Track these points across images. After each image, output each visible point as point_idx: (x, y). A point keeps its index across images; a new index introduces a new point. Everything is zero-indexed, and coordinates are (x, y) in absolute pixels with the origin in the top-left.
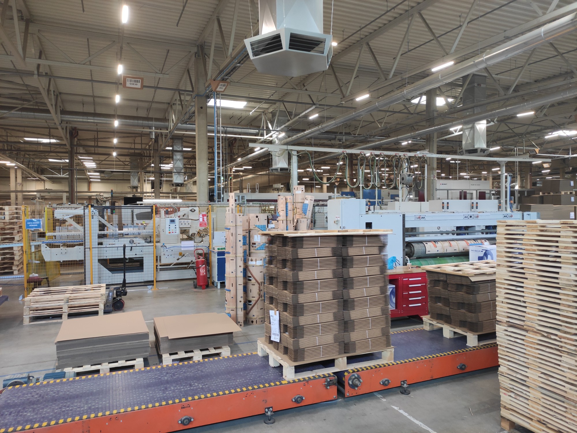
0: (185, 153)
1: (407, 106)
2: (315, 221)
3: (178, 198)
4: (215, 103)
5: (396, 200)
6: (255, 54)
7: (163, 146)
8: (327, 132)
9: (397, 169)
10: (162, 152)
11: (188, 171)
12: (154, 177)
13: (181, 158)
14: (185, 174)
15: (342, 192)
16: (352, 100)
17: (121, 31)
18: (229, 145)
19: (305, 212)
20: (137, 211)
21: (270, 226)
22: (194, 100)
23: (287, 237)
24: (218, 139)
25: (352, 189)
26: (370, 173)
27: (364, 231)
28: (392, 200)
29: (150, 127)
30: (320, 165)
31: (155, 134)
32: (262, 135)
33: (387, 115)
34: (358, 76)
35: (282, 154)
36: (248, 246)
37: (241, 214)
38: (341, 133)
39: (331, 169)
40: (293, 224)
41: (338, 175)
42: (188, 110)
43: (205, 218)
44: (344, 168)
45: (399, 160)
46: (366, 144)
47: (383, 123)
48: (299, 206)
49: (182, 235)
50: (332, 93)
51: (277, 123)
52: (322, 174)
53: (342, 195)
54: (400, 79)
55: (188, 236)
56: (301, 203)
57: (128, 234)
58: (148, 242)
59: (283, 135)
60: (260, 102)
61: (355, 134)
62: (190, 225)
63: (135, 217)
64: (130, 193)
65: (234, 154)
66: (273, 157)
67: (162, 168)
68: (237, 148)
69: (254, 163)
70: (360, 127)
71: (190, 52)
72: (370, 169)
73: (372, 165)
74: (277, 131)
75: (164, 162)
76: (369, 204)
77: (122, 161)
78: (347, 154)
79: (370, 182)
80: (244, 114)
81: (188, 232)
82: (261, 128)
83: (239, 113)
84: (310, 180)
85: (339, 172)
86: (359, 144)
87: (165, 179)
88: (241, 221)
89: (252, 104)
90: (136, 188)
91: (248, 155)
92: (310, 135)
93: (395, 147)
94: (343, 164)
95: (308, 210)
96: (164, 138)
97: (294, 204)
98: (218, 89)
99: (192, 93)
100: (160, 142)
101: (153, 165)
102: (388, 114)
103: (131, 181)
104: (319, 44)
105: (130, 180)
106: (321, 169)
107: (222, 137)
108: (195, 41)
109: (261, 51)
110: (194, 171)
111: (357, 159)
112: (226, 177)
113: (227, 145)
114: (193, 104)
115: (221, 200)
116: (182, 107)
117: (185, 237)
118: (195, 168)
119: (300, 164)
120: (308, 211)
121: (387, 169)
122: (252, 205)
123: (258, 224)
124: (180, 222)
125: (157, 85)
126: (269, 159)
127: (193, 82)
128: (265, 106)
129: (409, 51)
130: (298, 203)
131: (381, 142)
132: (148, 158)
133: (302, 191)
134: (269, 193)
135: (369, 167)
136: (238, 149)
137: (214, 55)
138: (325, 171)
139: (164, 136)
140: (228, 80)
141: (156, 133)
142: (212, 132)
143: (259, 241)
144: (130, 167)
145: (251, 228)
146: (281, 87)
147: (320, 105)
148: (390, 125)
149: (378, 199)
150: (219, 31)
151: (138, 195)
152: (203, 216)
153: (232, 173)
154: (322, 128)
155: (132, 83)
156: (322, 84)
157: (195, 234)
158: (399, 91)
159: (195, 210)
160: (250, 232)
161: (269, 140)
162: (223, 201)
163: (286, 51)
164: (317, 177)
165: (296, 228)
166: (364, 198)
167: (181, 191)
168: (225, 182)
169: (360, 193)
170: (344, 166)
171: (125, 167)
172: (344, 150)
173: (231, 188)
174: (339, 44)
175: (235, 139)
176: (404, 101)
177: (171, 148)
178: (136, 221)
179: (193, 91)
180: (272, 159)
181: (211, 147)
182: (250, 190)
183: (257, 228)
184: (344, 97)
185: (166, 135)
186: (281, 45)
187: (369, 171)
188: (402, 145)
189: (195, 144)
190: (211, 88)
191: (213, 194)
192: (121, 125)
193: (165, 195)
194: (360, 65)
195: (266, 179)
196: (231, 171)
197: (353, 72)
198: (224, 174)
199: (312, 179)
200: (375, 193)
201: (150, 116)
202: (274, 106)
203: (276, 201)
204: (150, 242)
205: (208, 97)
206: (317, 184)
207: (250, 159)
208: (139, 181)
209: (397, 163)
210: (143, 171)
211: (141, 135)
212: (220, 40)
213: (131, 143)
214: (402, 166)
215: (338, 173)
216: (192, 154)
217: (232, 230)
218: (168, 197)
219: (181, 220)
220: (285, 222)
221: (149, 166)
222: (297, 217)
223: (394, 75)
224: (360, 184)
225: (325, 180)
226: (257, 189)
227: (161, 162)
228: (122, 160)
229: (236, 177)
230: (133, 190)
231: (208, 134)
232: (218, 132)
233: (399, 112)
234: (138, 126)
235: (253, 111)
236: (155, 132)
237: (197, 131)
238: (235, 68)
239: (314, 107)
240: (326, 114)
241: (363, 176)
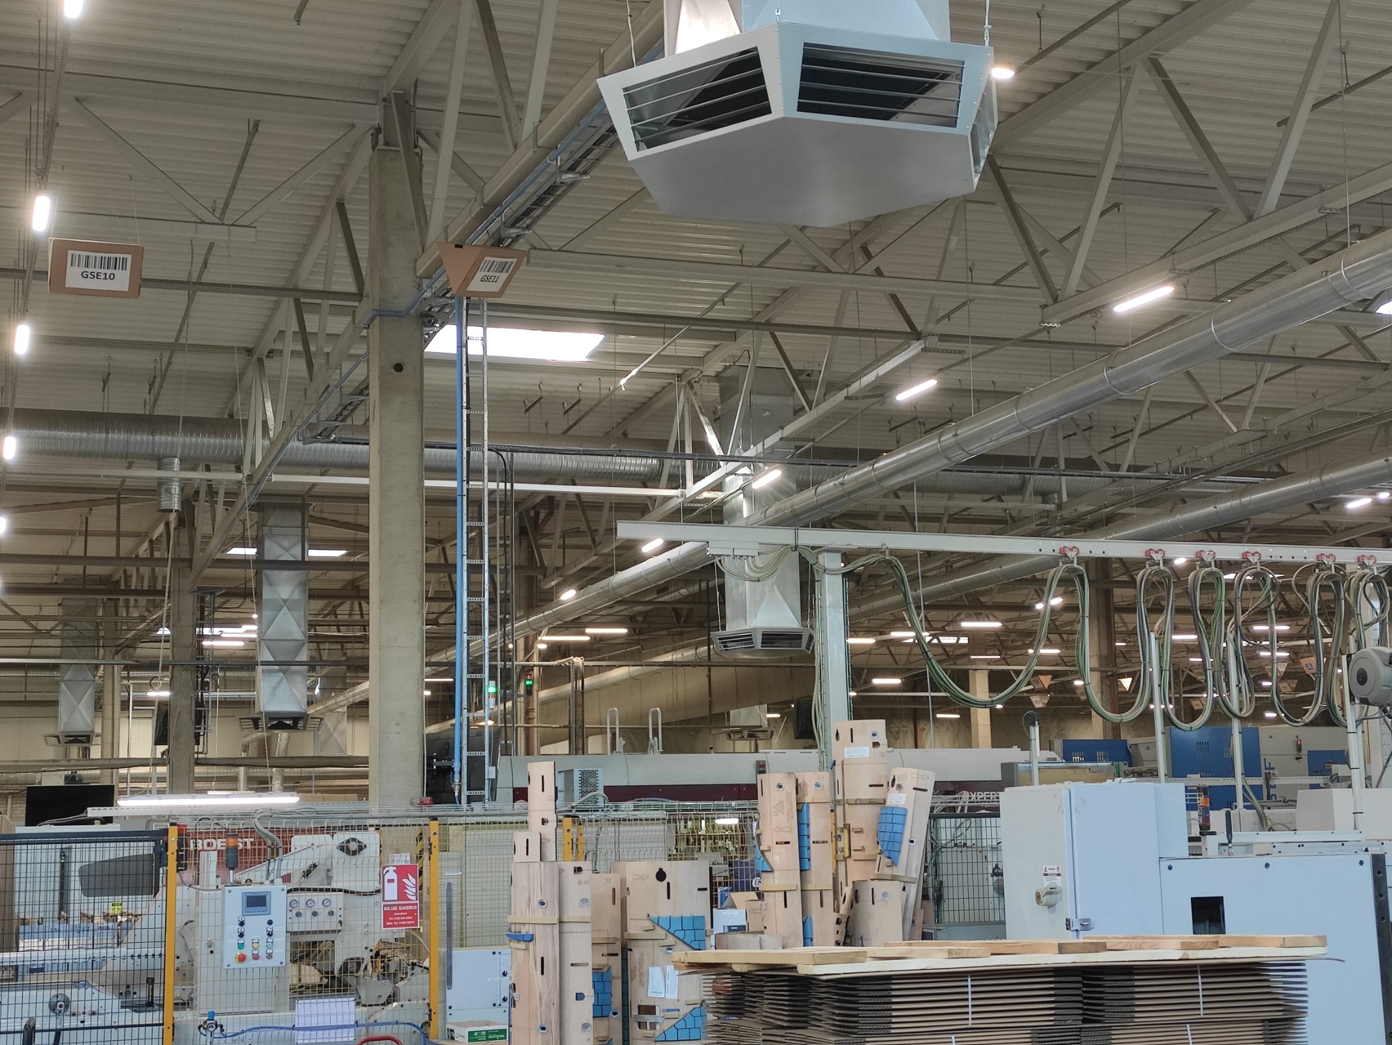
0: (314, 573)
1: (1360, 333)
2: (939, 888)
3: (277, 784)
4: (462, 344)
5: (1337, 780)
6: (648, 138)
7: (215, 543)
8: (984, 460)
9: (1331, 629)
10: (210, 572)
11: (325, 656)
12: (171, 686)
13: (296, 596)
14: (312, 668)
15: (1066, 742)
16: (1095, 311)
17: (51, 49)
18: (523, 532)
19: (889, 846)
20: (83, 855)
21: (727, 917)
22: (364, 333)
23: (809, 981)
24: (475, 502)
25: (1116, 728)
26: (1195, 649)
27: (1186, 946)
28: (1318, 780)
29: (160, 461)
30: (952, 614)
31: (182, 489)
32: (677, 481)
33: (1266, 375)
34: (1117, 205)
35: (770, 570)
36: (616, 1022)
37: (586, 865)
38: (1049, 462)
39: (1006, 631)
40: (837, 910)
41: (1043, 660)
42: (336, 376)
43: (411, 882)
44: (1071, 623)
45: (1337, 584)
46: (1172, 511)
47: (1250, 413)
48: (861, 817)
49: (295, 967)
50: (996, 284)
51: (745, 423)
52: (966, 655)
53: (1067, 757)
54: (1315, 214)
55: (328, 974)
56: (871, 802)
57: (41, 970)
58: (137, 1008)
59: (771, 476)
60: (665, 334)
61: (1117, 467)
62: (335, 919)
63: (75, 883)
64: (52, 766)
65: (543, 569)
66: (730, 582)
67: (206, 643)
68: (558, 540)
69: (639, 608)
70: (1137, 432)
71: (353, 126)
72: (1196, 630)
73: (1207, 611)
74: (747, 461)
75: (217, 615)
76: (1201, 800)
77: (25, 619)
78: (1081, 560)
79: (1203, 689)
80: (591, 387)
81: (329, 953)
82: (671, 449)
83: (567, 384)
84: (905, 687)
85: (1050, 644)
86: (1135, 510)
87: (218, 694)
88: (584, 901)
89: (629, 343)
90: (82, 739)
91: (610, 572)
92: (900, 479)
93: (1314, 520)
94: (1067, 608)
95: (906, 837)
96: (220, 507)
97: (839, 809)
98: (476, 285)
99: (356, 304)
100: (203, 525)
101: (165, 631)
102: (1269, 369)
103: (63, 709)
104: (933, 85)
105: (55, 703)
106: (959, 633)
107: (492, 492)
108: (377, 78)
109: (673, 123)
110: (358, 653)
111: (1132, 583)
112: (506, 680)
113: (513, 531)
114: (360, 349)
115: (486, 793)
116: (310, 364)
117: (311, 975)
118: (365, 640)
119: (856, 610)
120: (906, 844)
121: (1283, 628)
122: (632, 815)
123: (666, 909)
124: (291, 905)
125: (201, 273)
126: (710, 591)
127: (363, 256)
128: (689, 348)
129: (1349, 89)
130: (858, 802)
131: (1245, 499)
132: (143, 600)
133: (876, 744)
134: (712, 755)
135: (1189, 618)
136: (564, 547)
137: (458, 138)
138: (980, 642)
139: (221, 498)
140: (521, 245)
141: (185, 484)
142: (447, 471)
143: (672, 995)
144: (58, 642)
145: (634, 929)
146: (760, 266)
147: (944, 337)
148: (1282, 419)
149: (1248, 773)
150: (480, 36)
151: (90, 775)
152: (402, 871)
153: (536, 661)
154: (959, 445)
155: (90, 270)
156: (953, 244)
157: (359, 963)
158: (1315, 269)
159: (361, 848)
160: (626, 950)
161: (707, 500)
162: (493, 797)
163: (783, 120)
164: (938, 668)
165: (850, 934)
166: (1177, 771)
167: (291, 753)
168: (504, 700)
169: (1154, 744)
170: (1067, 617)
171: (37, 642)
172: (1068, 543)
173: (527, 730)
174: (1019, 70)
175: (550, 499)
176: (1343, 309)
177: (252, 552)
178: (78, 901)
179: (359, 296)
180: (722, 588)
181: (438, 541)
182: (620, 742)
183: (660, 933)
184: (1055, 300)
185: (232, 494)
186: (763, 95)
187: (1195, 637)
188: (1344, 513)
189: (366, 529)
190: (443, 279)
191: (444, 763)
192: (29, 452)
193: (214, 771)
194: (1122, 155)
195: (693, 684)
196: (528, 649)
197: (1093, 190)
198: (500, 664)
199: (915, 681)
200: (1229, 744)
201: (160, 411)
202: (732, 349)
203: (749, 792)
204: (149, 1005)
205: (429, 320)
206: (944, 705)
207: (621, 591)
208: (98, 706)
209: (1329, 596)
210: (118, 659)
211: (119, 495)
212: (484, 73)
213: (71, 533)
214: (1351, 613)
215: (1043, 651)
216: (347, 575)
217: (545, 946)
218: (229, 783)
219: (295, 895)
220: (795, 899)
221: (148, 636)
222: (856, 872)
223: (1288, 198)
224: (1151, 701)
225: (980, 689)
226: (655, 734)
227: (202, 618)
228: (23, 611)
229: (551, 677)
230: (66, 754)
231: (428, 483)
232: (474, 472)
233: (1321, 360)
234: (106, 455)
235: (634, 372)
236: (181, 479)
237: (374, 469)
238: (551, 190)
239: (915, 348)
240: (974, 375)
241: (1166, 666)
